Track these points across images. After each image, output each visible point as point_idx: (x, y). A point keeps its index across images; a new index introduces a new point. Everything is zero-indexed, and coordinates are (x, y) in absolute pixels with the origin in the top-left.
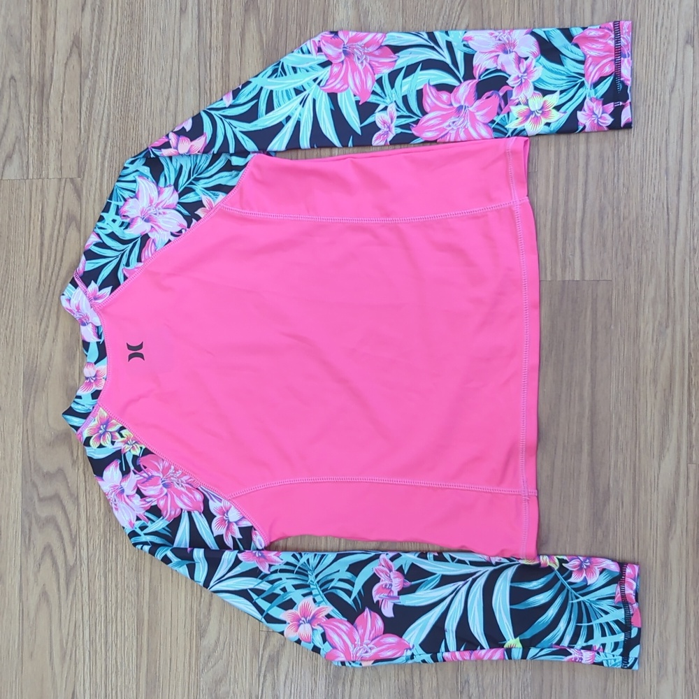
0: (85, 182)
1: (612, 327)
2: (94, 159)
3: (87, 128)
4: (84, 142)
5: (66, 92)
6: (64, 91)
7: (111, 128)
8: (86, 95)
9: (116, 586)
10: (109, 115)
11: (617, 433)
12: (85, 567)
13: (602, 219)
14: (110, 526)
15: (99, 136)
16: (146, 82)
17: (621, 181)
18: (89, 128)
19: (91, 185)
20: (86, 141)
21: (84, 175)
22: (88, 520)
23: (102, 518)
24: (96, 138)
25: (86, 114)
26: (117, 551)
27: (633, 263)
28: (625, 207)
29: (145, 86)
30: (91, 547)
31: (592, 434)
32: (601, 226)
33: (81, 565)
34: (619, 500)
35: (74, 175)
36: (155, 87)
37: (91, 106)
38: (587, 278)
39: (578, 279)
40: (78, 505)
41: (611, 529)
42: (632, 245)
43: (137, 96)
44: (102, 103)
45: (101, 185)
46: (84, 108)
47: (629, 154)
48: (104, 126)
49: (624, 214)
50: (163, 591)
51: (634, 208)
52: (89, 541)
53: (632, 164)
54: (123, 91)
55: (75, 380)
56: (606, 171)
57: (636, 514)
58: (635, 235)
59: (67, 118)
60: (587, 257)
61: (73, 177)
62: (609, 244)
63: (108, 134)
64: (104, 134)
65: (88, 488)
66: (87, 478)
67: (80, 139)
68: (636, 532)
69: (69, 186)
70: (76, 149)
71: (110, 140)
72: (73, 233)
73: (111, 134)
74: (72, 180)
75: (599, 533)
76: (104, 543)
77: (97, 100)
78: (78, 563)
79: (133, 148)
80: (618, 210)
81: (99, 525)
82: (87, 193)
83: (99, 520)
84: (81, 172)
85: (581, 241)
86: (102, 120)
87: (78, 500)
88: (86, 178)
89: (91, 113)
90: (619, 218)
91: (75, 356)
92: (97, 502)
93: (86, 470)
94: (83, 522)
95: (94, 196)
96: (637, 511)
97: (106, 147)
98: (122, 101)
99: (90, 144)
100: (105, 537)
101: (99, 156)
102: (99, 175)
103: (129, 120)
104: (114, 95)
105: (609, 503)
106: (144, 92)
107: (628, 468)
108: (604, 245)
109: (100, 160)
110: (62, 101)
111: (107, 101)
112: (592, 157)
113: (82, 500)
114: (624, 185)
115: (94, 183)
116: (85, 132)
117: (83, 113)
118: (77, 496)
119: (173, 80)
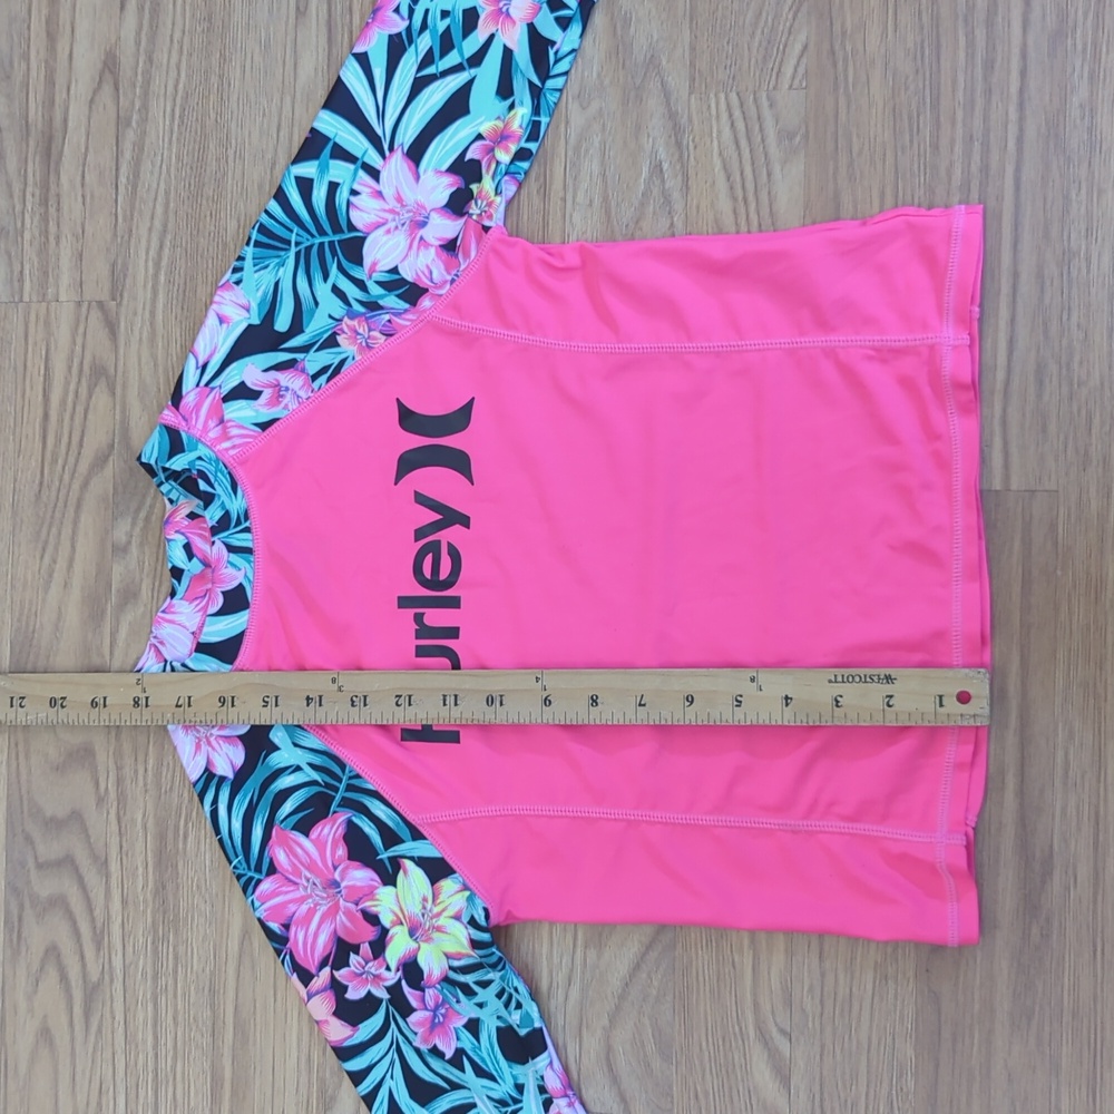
0: (123, 310)
1: (1059, 573)
2: (141, 268)
3: (128, 213)
4: (122, 237)
5: (91, 150)
6: (87, 148)
7: (171, 215)
8: (128, 155)
9: (174, 1019)
10: (167, 193)
11: (1066, 754)
12: (118, 985)
13: (1040, 383)
14: (164, 913)
15: (150, 229)
16: (233, 137)
17: (1074, 319)
18: (132, 215)
19: (135, 314)
20: (126, 237)
21: (121, 295)
22: (124, 902)
23: (149, 897)
24: (143, 231)
25: (127, 189)
26: (176, 957)
27: (1095, 463)
28: (1081, 363)
29: (233, 141)
30: (130, 950)
31: (1023, 757)
32: (1039, 396)
33: (112, 981)
34: (1070, 872)
35: (105, 296)
36: (250, 144)
37: (136, 175)
38: (1014, 486)
39: (998, 488)
40: (108, 876)
41: (1056, 924)
42: (1093, 431)
43: (218, 160)
44: (157, 169)
45: (153, 314)
46: (123, 180)
47: (1088, 272)
48: (159, 210)
49: (1079, 377)
50: (258, 1027)
51: (1097, 366)
52: (126, 939)
53: (1093, 291)
54: (194, 149)
55: (103, 657)
56: (1047, 301)
57: (1100, 898)
58: (1098, 414)
59: (92, 196)
60: (1014, 450)
61: (103, 299)
62: (1052, 428)
63: (165, 226)
64: (158, 224)
65: (124, 844)
66: (123, 829)
67: (115, 235)
68: (1100, 929)
69: (95, 315)
70: (108, 249)
71: (169, 237)
72: (101, 398)
73: (170, 226)
74: (101, 304)
75: (1035, 930)
76: (153, 943)
77: (146, 166)
78: (107, 977)
79: (211, 249)
80: (1068, 369)
81: (144, 912)
82: (126, 328)
83: (145, 901)
84: (116, 292)
85: (1004, 423)
86: (156, 199)
87: (107, 867)
88: (125, 302)
89: (135, 187)
90: (1072, 385)
91: (103, 612)
92: (141, 870)
93: (122, 813)
94: (116, 905)
95: (141, 333)
96: (1101, 892)
97: (161, 247)
98: (191, 168)
99: (133, 241)
100: (155, 932)
101: (150, 264)
102: (149, 296)
103: (204, 202)
104: (178, 158)
105: (1052, 880)
106: (231, 153)
107: (1086, 818)
108: (1044, 429)
109: (151, 271)
110: (84, 165)
111: (164, 167)
112: (1024, 277)
113: (114, 867)
114: (1078, 326)
115: (140, 311)
116: (125, 220)
117: (122, 189)
118: (106, 859)
119: (281, 134)
